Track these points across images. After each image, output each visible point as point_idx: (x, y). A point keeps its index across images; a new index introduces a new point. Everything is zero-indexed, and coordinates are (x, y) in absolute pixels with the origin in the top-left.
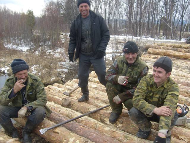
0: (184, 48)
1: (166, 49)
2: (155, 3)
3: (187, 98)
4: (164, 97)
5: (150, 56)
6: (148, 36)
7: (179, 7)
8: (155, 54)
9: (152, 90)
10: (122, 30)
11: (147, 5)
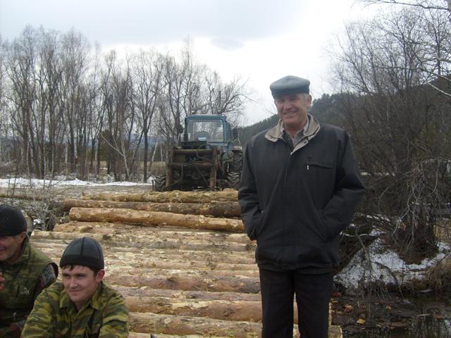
0: (149, 201)
1: (112, 207)
2: (84, 101)
3: (162, 316)
4: (96, 331)
5: (74, 227)
6: (74, 176)
7: (136, 109)
8: (86, 221)
9: (66, 319)
10: (6, 164)
11: (66, 106)
